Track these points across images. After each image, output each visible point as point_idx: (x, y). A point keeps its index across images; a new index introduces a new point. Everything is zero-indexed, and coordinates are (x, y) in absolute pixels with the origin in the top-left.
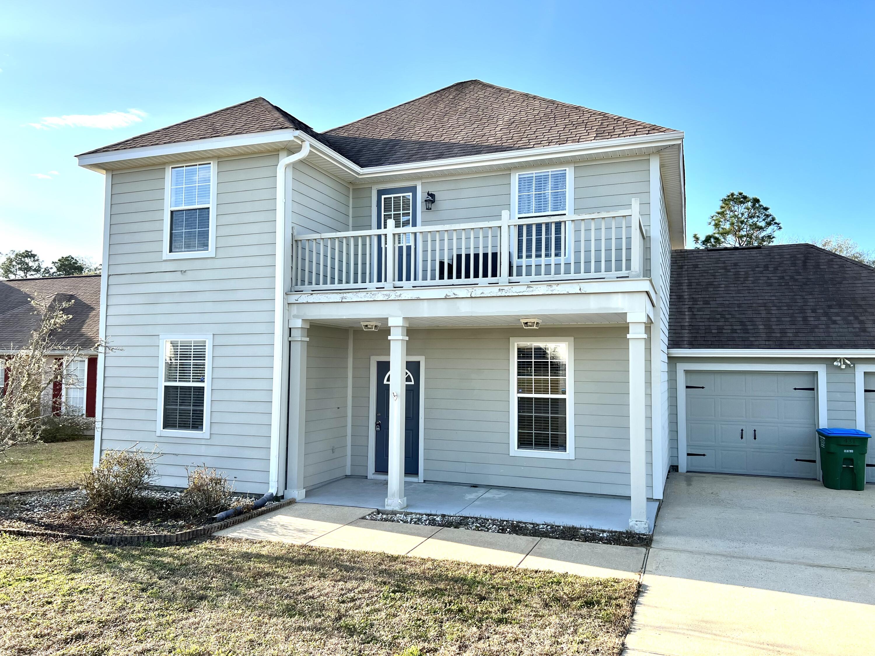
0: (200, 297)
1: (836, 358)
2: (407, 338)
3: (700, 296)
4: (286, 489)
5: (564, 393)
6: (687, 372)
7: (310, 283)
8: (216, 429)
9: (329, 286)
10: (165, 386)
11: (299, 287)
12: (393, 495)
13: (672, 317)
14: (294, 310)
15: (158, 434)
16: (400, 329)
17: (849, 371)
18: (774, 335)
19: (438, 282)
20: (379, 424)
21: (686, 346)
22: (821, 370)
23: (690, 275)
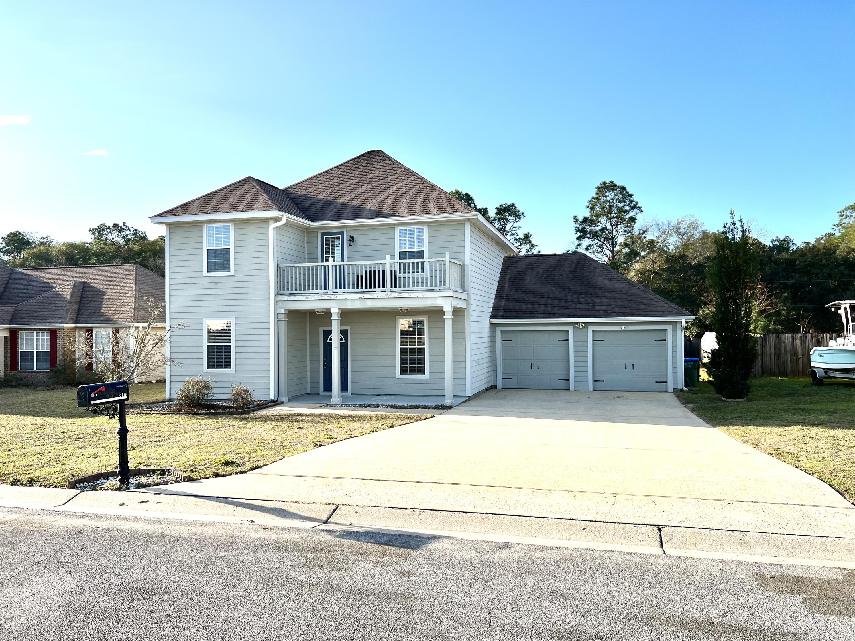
0: (226, 297)
1: (578, 323)
2: (340, 319)
3: (514, 287)
4: (278, 397)
5: (424, 345)
6: (502, 332)
7: (288, 289)
8: (239, 368)
9: (298, 292)
10: (208, 346)
11: (282, 292)
12: (335, 397)
13: (496, 300)
14: (280, 304)
15: (205, 371)
16: (337, 314)
17: (584, 329)
18: (547, 310)
19: (355, 290)
20: (325, 365)
21: (500, 317)
22: (571, 329)
23: (512, 273)
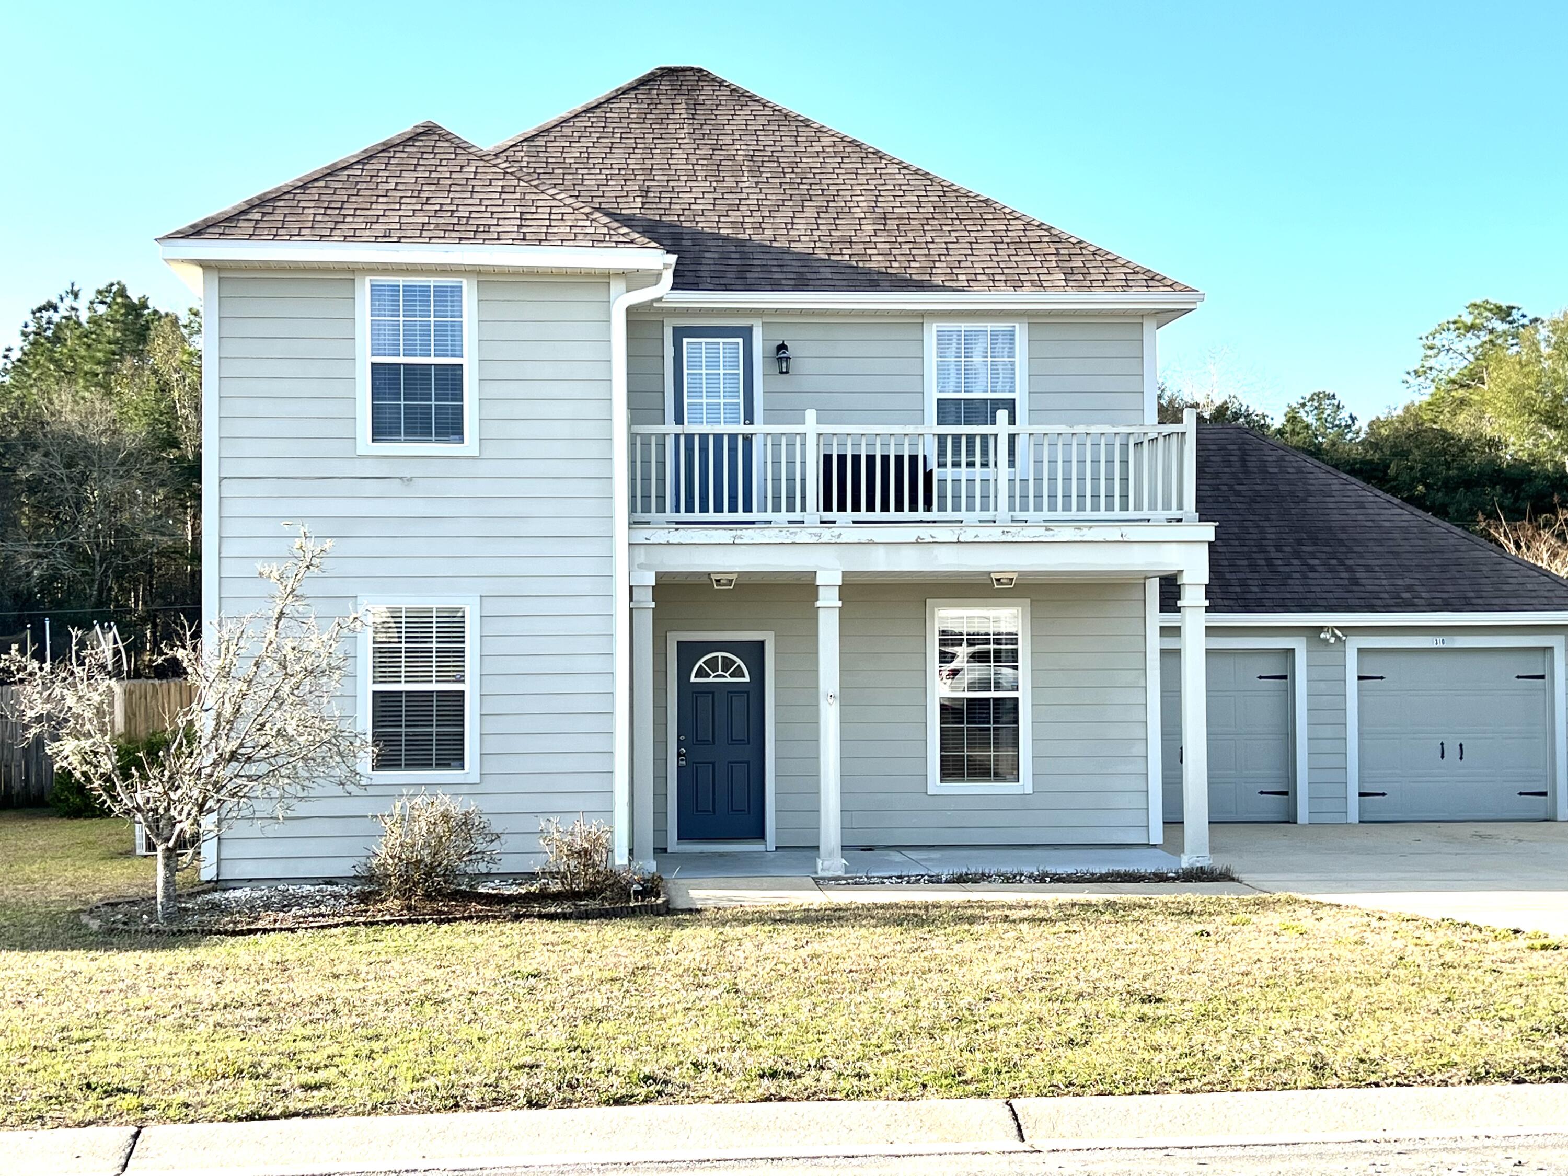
1: (1323, 627)
2: (840, 604)
4: (632, 859)
5: (1016, 690)
8: (493, 765)
9: (698, 515)
10: (374, 692)
11: (646, 516)
14: (641, 553)
15: (362, 780)
16: (836, 589)
17: (1340, 646)
19: (893, 514)
20: (684, 755)
22: (1299, 645)
